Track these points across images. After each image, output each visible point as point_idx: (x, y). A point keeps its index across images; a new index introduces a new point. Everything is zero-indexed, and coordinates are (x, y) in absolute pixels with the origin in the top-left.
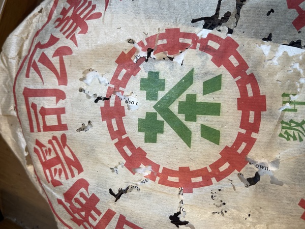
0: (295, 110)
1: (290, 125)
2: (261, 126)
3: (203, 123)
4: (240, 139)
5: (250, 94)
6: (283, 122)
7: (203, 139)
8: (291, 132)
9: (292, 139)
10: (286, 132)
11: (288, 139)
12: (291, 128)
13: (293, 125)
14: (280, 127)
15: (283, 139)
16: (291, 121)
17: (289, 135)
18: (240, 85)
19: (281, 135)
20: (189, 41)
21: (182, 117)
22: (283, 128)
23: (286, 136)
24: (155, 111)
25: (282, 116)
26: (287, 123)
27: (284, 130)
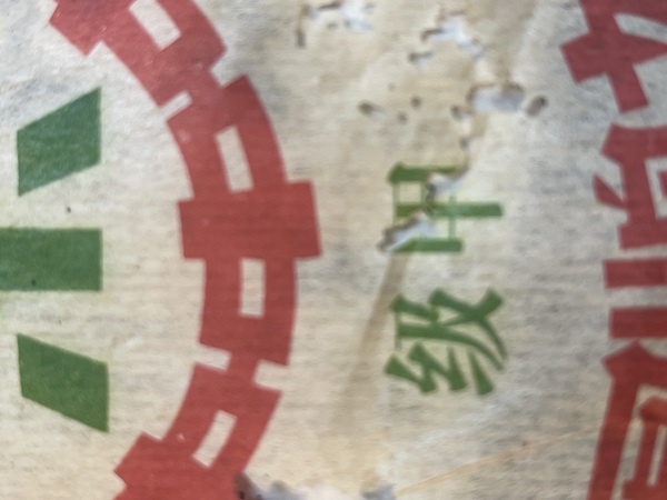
0: (453, 246)
1: (433, 316)
2: (299, 331)
3: (28, 329)
4: (205, 395)
5: (238, 175)
6: (400, 306)
7: (32, 407)
8: (438, 350)
9: (442, 384)
10: (418, 355)
11: (427, 386)
12: (438, 333)
13: (446, 315)
14: (389, 330)
15: (405, 385)
16: (440, 298)
17: (430, 365)
18: (185, 137)
19: (394, 369)
22: (404, 332)
23: (417, 371)
25: (394, 276)
26: (418, 311)
27: (408, 344)
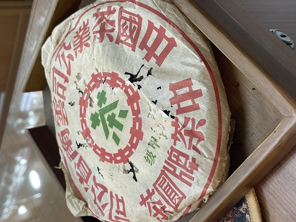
0: (154, 148)
2: (138, 147)
3: (114, 131)
4: (127, 148)
5: (137, 128)
6: (148, 151)
10: (147, 157)
11: (147, 161)
13: (151, 155)
15: (145, 159)
19: (145, 157)
20: (121, 84)
21: (108, 123)
22: (147, 154)
24: (98, 113)
25: (148, 148)
26: (149, 153)
27: (147, 155)
